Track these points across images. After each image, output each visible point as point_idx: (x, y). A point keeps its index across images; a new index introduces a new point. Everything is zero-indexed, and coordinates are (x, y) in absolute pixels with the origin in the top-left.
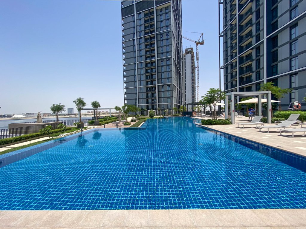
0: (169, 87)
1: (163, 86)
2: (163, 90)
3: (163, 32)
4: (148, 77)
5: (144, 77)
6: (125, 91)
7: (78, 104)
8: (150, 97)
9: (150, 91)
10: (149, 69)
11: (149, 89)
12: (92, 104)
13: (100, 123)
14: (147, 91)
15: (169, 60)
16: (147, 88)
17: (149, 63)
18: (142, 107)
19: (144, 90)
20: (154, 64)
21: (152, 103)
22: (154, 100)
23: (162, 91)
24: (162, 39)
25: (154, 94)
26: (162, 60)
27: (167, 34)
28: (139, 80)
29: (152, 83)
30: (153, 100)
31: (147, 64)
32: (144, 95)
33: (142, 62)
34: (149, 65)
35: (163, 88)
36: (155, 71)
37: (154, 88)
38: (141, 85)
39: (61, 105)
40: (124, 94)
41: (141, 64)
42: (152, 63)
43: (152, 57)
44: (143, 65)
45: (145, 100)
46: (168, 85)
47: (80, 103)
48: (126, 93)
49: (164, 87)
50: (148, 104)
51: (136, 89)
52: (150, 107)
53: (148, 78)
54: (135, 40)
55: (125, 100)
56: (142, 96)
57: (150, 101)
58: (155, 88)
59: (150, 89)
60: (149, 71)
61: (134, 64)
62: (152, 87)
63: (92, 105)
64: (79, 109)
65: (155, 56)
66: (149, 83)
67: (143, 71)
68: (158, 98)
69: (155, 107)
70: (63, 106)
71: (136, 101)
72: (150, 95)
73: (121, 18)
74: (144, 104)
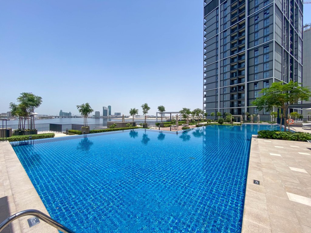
0: (268, 84)
1: (256, 84)
2: (256, 88)
3: (258, 12)
4: (234, 74)
5: (228, 76)
6: (205, 93)
7: (144, 109)
8: (235, 99)
9: (236, 91)
10: (236, 65)
11: (234, 89)
12: (158, 108)
13: (164, 125)
14: (231, 92)
15: (268, 46)
16: (232, 88)
17: (236, 58)
18: (224, 111)
19: (228, 91)
20: (243, 58)
21: (239, 106)
22: (242, 102)
23: (254, 90)
24: (256, 22)
25: (243, 95)
26: (256, 50)
27: (265, 12)
28: (221, 80)
29: (240, 80)
30: (240, 102)
31: (232, 60)
32: (228, 97)
33: (226, 59)
34: (236, 60)
35: (256, 86)
36: (244, 66)
37: (242, 88)
38: (224, 85)
39: (135, 109)
40: (204, 97)
41: (224, 61)
42: (240, 57)
43: (240, 49)
44: (228, 62)
45: (228, 103)
46: (264, 81)
47: (146, 108)
48: (205, 96)
49: (258, 84)
50: (233, 107)
51: (217, 91)
52: (235, 111)
53: (234, 76)
54: (218, 35)
55: (204, 103)
56: (224, 98)
57: (235, 103)
58: (244, 87)
59: (236, 88)
60: (236, 67)
61: (216, 62)
62: (240, 87)
63: (158, 110)
64: (145, 113)
65: (244, 47)
66: (236, 81)
67: (228, 68)
68: (248, 99)
69: (242, 111)
70: (137, 110)
71: (217, 104)
72: (236, 96)
73: (203, 17)
74: (227, 107)
